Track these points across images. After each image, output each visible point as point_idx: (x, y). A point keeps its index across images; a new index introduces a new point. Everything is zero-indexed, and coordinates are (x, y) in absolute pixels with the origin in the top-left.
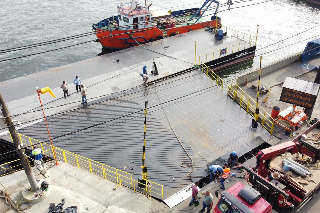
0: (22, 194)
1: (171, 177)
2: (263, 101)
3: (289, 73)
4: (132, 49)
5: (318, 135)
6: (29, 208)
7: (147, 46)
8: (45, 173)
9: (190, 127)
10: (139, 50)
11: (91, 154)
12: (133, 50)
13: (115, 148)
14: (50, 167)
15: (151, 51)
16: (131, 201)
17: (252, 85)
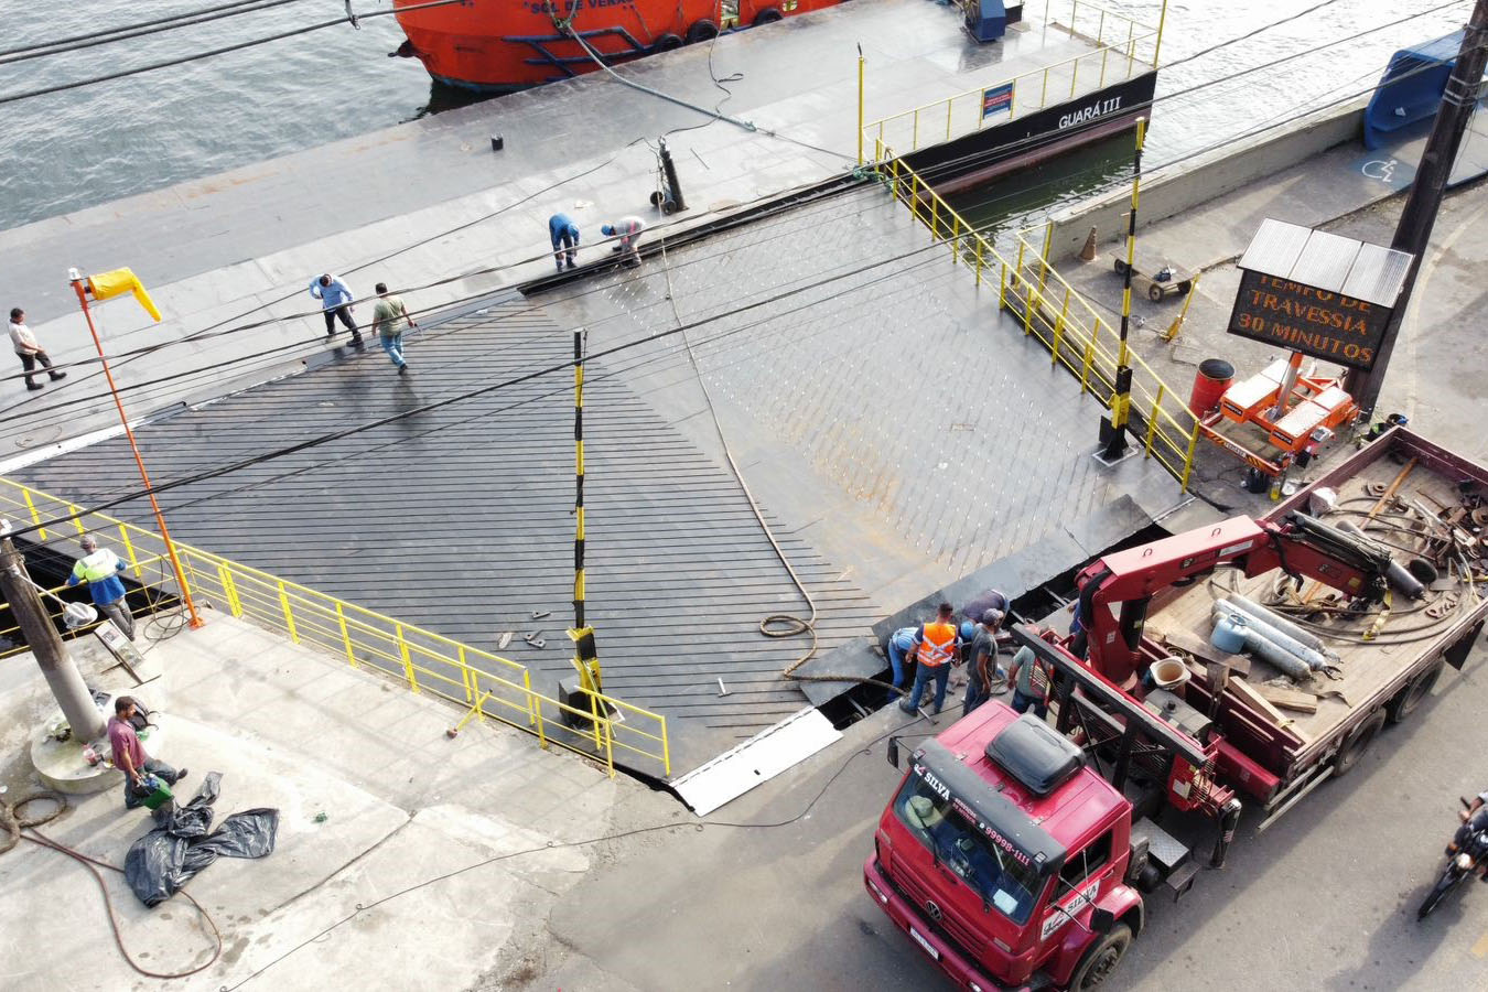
0: (30, 757)
1: (710, 678)
2: (1163, 332)
3: (1300, 203)
4: (570, 87)
5: (1391, 490)
6: (62, 815)
7: (639, 72)
8: (138, 661)
9: (816, 457)
10: (600, 93)
11: (354, 578)
12: (571, 92)
13: (464, 550)
14: (165, 635)
15: (655, 98)
16: (521, 788)
17: (1117, 261)
